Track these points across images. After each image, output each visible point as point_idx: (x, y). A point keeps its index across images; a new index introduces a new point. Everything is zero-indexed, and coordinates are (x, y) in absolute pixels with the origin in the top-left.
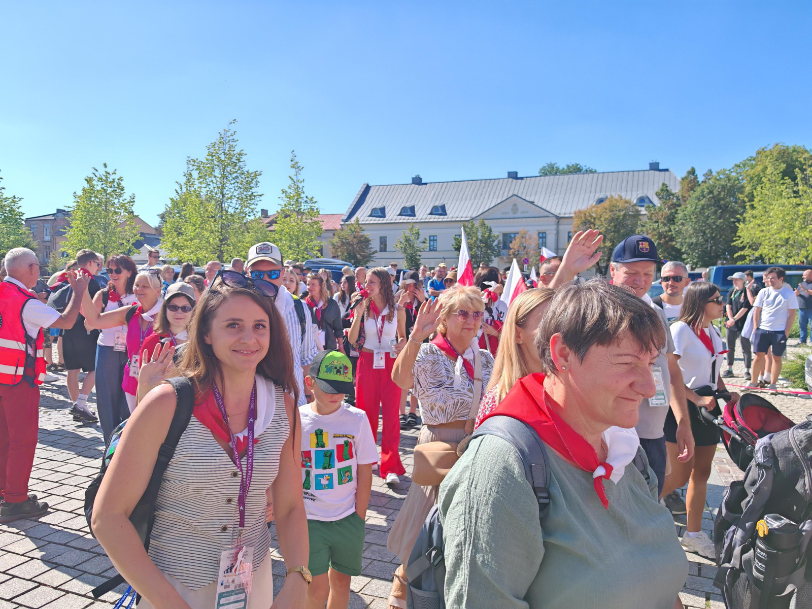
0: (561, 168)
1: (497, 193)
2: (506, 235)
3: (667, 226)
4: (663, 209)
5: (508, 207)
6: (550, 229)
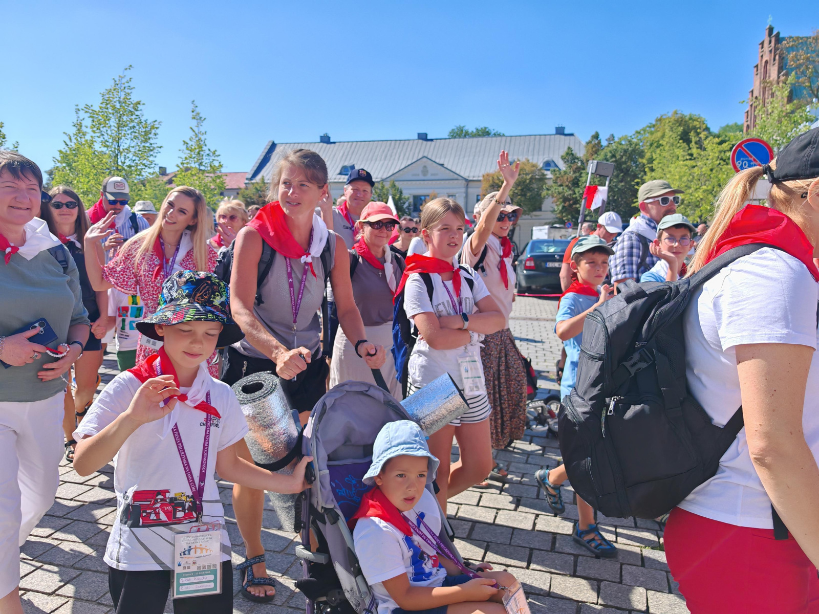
0: (470, 131)
1: (407, 154)
2: (416, 197)
3: (571, 189)
4: (568, 173)
5: (417, 169)
6: (459, 191)
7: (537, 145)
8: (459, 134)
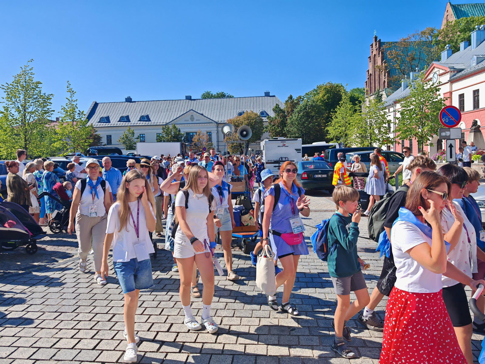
0: (214, 94)
1: (180, 108)
2: (188, 134)
3: (280, 127)
4: (277, 118)
5: (188, 117)
6: (213, 130)
7: (255, 103)
8: (207, 96)
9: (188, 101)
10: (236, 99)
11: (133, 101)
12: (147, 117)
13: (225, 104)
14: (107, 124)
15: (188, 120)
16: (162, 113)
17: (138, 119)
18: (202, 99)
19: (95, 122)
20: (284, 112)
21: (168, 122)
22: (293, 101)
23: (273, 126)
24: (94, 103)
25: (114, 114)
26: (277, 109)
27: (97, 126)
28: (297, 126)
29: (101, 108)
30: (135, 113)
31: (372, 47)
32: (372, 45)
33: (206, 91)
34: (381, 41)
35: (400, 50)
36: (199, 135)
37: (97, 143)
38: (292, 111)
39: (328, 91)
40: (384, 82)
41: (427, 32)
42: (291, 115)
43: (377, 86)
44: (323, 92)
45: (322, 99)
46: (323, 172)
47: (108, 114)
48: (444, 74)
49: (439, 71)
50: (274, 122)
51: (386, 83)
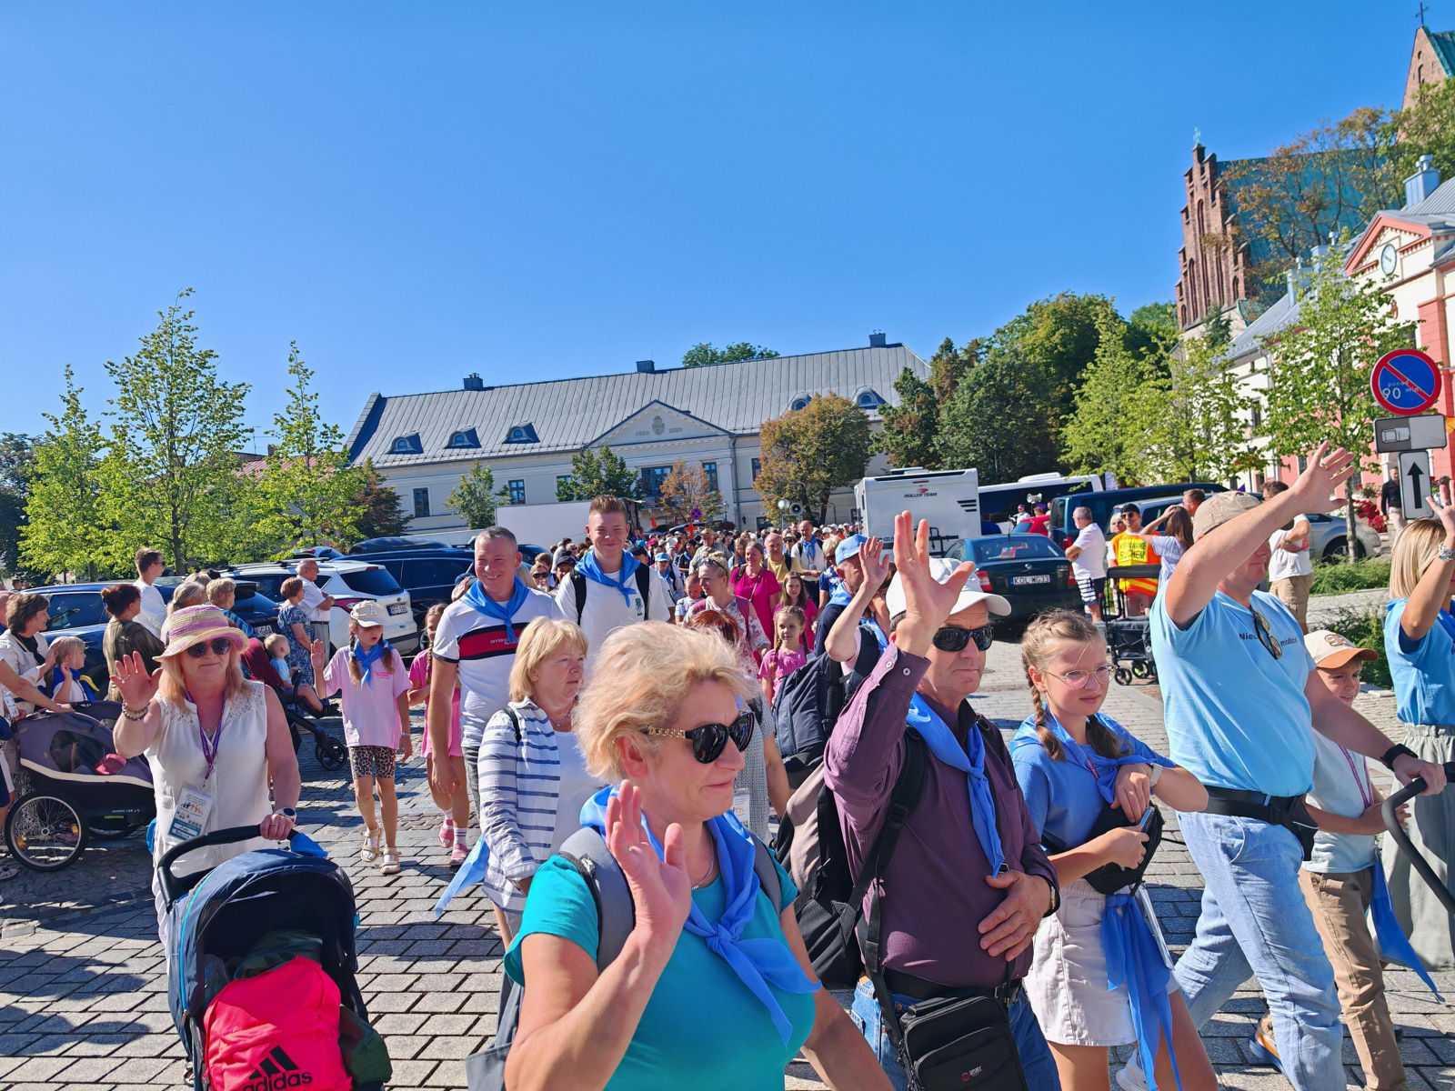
0: (719, 352)
1: (623, 400)
2: (647, 471)
3: (920, 437)
4: (910, 410)
5: (646, 422)
6: (722, 456)
7: (842, 369)
8: (702, 358)
9: (643, 375)
10: (785, 362)
11: (485, 385)
12: (529, 428)
13: (752, 377)
14: (415, 456)
15: (648, 433)
16: (572, 417)
17: (503, 437)
18: (686, 368)
19: (380, 452)
20: (930, 391)
21: (588, 441)
22: (956, 356)
23: (899, 432)
24: (374, 399)
25: (431, 426)
26: (908, 384)
27: (386, 465)
28: (972, 428)
29: (394, 411)
30: (493, 422)
31: (1191, 180)
32: (1190, 174)
33: (697, 344)
34: (1218, 160)
35: (1277, 182)
36: (680, 473)
37: (387, 513)
38: (954, 384)
39: (1061, 320)
40: (1236, 280)
41: (1359, 121)
42: (952, 399)
43: (1214, 293)
44: (1050, 322)
45: (1047, 344)
46: (1038, 569)
47: (416, 429)
48: (1416, 246)
49: (1399, 237)
50: (899, 422)
51: (1241, 286)
